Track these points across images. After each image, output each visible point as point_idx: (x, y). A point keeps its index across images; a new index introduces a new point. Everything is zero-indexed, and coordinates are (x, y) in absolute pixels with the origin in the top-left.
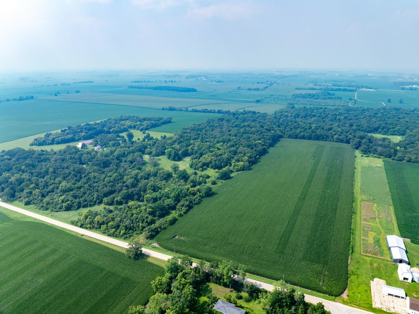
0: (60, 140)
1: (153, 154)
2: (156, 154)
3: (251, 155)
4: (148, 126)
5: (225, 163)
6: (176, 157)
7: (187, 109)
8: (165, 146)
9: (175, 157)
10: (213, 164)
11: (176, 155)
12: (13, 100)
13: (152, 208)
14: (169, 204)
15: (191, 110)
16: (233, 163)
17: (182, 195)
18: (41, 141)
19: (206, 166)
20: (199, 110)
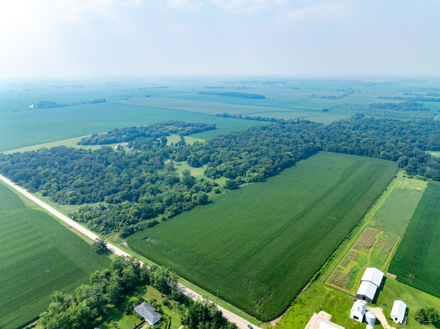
0: (103, 141)
1: (176, 159)
2: (178, 160)
3: (270, 166)
4: (188, 132)
5: (241, 172)
6: (195, 163)
7: (241, 115)
8: (190, 152)
9: (193, 163)
10: (227, 173)
11: (195, 162)
12: (88, 103)
13: (139, 210)
14: (158, 208)
15: (245, 118)
16: (248, 173)
17: (175, 200)
18: (87, 141)
19: (219, 175)
20: (253, 117)
